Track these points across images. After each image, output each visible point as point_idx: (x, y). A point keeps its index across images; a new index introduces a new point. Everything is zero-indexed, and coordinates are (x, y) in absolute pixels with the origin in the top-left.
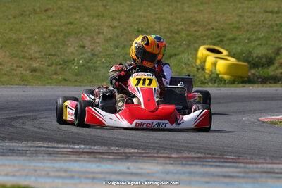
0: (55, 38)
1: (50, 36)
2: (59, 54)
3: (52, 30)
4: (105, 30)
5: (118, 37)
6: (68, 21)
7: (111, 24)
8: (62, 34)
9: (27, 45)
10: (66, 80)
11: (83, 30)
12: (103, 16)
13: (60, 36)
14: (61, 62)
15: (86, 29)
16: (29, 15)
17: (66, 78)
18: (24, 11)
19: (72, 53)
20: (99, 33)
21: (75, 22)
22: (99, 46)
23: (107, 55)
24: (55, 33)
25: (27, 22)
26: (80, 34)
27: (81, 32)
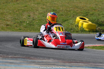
0: (19, 12)
1: (16, 11)
2: (19, 19)
3: (18, 9)
4: (40, 9)
5: (44, 12)
6: (25, 5)
7: (42, 7)
8: (22, 11)
9: (6, 14)
10: (20, 29)
11: (30, 9)
12: (40, 4)
13: (21, 11)
14: (19, 22)
15: (32, 9)
16: (9, 3)
17: (20, 28)
18: (8, 1)
19: (25, 18)
20: (37, 10)
21: (28, 6)
22: (36, 16)
23: (39, 20)
24: (19, 10)
25: (8, 6)
26: (29, 11)
27: (29, 10)
